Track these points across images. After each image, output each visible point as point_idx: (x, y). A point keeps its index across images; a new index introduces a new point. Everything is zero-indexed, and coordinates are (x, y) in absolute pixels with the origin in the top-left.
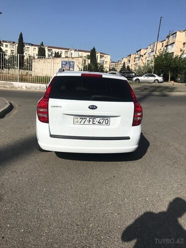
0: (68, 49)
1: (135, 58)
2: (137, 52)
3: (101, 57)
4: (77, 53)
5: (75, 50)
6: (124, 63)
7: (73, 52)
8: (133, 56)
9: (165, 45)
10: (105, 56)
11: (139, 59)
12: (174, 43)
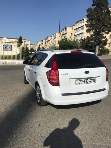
0: (3, 38)
1: (45, 42)
2: (46, 38)
3: (25, 42)
4: (9, 40)
5: (7, 38)
6: (39, 45)
7: (6, 39)
8: (44, 41)
9: (61, 34)
10: (27, 41)
11: (48, 42)
12: (66, 33)
